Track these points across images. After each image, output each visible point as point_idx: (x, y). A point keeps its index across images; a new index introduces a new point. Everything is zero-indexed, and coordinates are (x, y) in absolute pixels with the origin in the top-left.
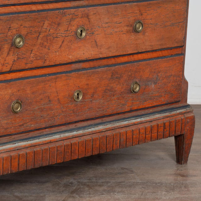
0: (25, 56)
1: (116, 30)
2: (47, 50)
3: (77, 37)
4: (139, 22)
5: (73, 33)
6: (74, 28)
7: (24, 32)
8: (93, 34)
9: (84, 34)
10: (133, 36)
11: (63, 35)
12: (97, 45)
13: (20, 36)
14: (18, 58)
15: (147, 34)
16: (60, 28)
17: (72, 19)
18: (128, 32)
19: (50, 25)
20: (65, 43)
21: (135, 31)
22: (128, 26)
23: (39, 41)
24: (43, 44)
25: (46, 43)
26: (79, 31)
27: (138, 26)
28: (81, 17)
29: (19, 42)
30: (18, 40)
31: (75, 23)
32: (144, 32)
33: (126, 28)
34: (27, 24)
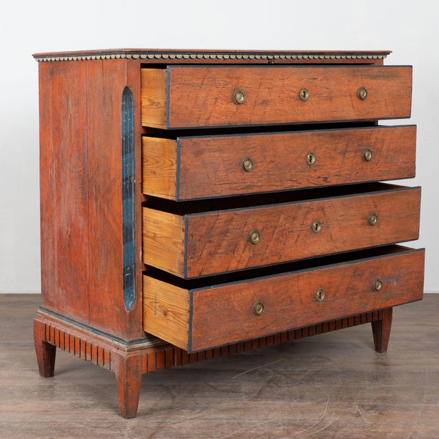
0: (260, 252)
1: (351, 223)
2: (282, 246)
3: (313, 230)
4: (374, 215)
5: (309, 227)
6: (309, 222)
7: (259, 227)
8: (328, 227)
9: (319, 228)
10: (368, 229)
11: (299, 229)
12: (332, 239)
13: (256, 232)
14: (254, 255)
15: (381, 227)
16: (295, 222)
17: (308, 212)
18: (363, 225)
19: (286, 219)
20: (300, 238)
21: (370, 224)
22: (362, 219)
23: (275, 236)
24: (278, 239)
25: (281, 238)
26: (314, 225)
27: (372, 218)
28: (317, 210)
29: (255, 238)
30: (254, 236)
31: (310, 216)
32: (378, 225)
33: (360, 221)
34: (263, 219)
